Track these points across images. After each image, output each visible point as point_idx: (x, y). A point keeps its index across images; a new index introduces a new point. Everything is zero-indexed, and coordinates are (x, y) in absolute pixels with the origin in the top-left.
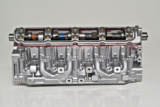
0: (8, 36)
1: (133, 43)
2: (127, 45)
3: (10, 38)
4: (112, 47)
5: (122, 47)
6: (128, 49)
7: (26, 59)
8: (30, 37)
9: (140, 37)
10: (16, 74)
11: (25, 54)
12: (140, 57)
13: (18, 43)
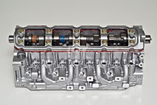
0: (8, 39)
1: (135, 50)
2: (129, 51)
3: (9, 40)
4: (114, 53)
5: (124, 53)
6: (130, 54)
7: (28, 64)
8: (30, 40)
9: (143, 43)
10: (18, 78)
11: (26, 61)
12: (141, 63)
13: (19, 48)
